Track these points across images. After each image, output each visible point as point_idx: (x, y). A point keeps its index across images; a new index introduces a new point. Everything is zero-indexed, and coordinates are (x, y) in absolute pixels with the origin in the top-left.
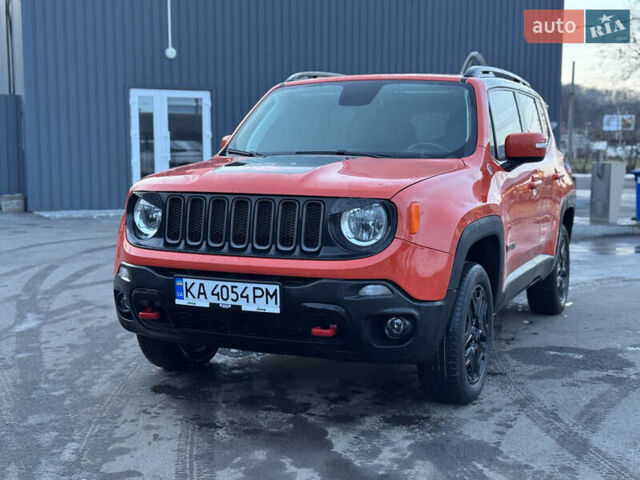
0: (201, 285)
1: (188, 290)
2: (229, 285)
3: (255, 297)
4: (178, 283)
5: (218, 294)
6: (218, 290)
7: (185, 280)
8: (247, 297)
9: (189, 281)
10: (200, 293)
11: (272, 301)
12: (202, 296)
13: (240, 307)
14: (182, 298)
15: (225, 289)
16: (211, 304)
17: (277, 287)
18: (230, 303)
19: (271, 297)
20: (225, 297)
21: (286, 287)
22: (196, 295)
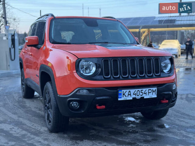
0: (130, 91)
1: (124, 94)
2: (140, 90)
3: (149, 93)
4: (120, 92)
5: (135, 94)
6: (136, 92)
7: (123, 91)
8: (146, 93)
9: (125, 91)
10: (129, 95)
13: (144, 97)
14: (121, 98)
15: (138, 92)
16: (133, 98)
17: (156, 88)
18: (140, 97)
19: (154, 92)
20: (138, 94)
22: (126, 96)
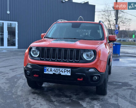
0: (51, 69)
1: (47, 70)
2: (58, 69)
3: (64, 71)
4: (45, 68)
6: (55, 70)
7: (47, 68)
8: (62, 72)
9: (48, 68)
10: (50, 71)
11: (69, 73)
12: (51, 71)
13: (61, 74)
14: (46, 72)
16: (53, 73)
17: (70, 69)
18: (58, 73)
20: (57, 71)
21: (72, 69)
22: (49, 71)
